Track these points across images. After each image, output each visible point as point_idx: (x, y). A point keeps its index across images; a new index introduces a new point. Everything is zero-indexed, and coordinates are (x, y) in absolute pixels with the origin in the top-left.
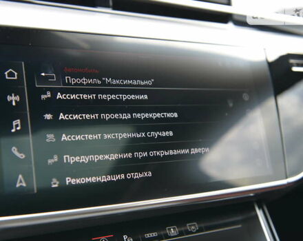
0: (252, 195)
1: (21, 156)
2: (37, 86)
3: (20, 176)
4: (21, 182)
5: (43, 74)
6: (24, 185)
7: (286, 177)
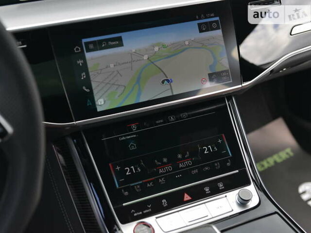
1: (88, 90)
3: (89, 100)
6: (91, 104)
7: (241, 83)
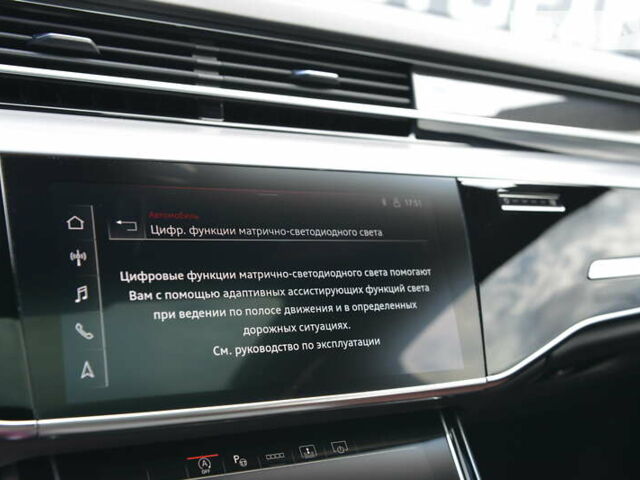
0: (436, 398)
1: (88, 336)
2: (111, 239)
3: (87, 364)
4: (87, 371)
5: (119, 222)
6: (92, 375)
7: (487, 375)
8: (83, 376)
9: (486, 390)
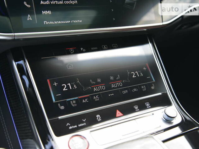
0: (145, 30)
1: (28, 6)
3: (29, 15)
4: (29, 18)
6: (31, 19)
7: (162, 22)
8: (28, 19)
9: (162, 27)
